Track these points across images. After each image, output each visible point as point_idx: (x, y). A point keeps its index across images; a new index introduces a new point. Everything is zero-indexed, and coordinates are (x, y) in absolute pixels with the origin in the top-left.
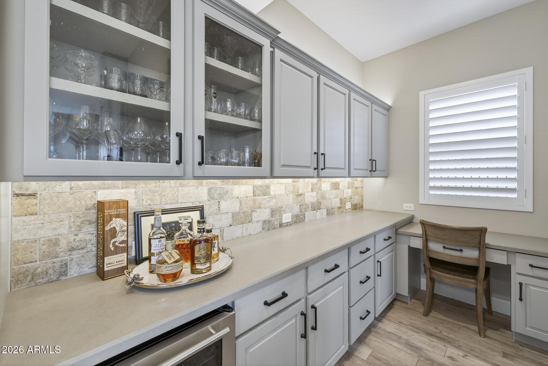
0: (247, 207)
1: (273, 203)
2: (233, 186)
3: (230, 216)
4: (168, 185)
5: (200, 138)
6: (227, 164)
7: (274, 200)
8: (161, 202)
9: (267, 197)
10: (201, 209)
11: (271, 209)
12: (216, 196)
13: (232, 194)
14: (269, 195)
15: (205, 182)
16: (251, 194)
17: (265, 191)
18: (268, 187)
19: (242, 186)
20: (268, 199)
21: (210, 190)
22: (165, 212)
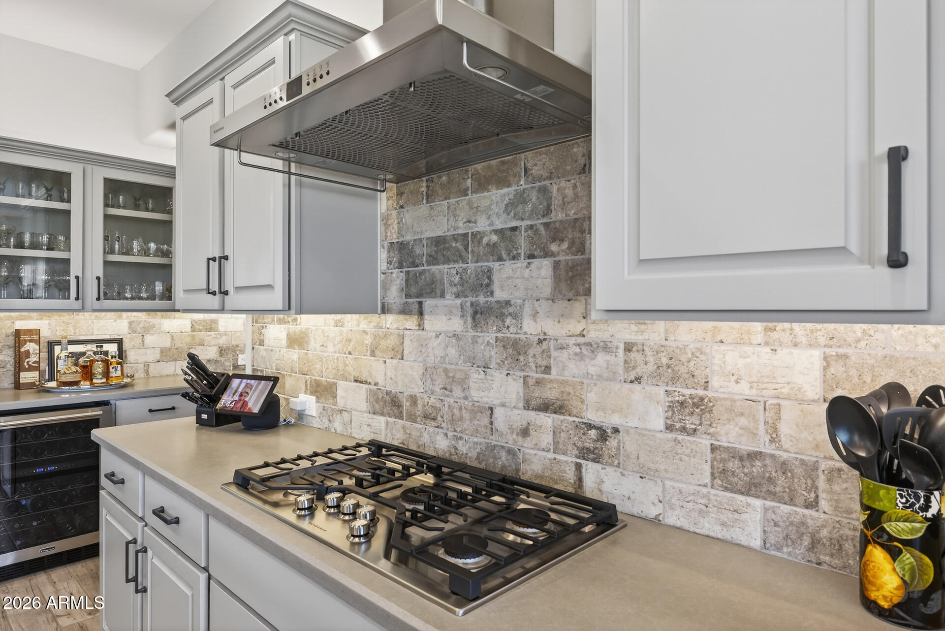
0: (182, 344)
1: (223, 341)
2: (162, 320)
3: (158, 351)
4: (82, 317)
5: (98, 278)
6: (132, 298)
7: (224, 338)
8: (75, 333)
9: (212, 333)
10: (120, 342)
11: (219, 347)
12: (139, 330)
13: (160, 328)
14: (217, 331)
15: (124, 314)
16: (189, 329)
17: (211, 327)
18: (215, 322)
19: (175, 320)
20: (215, 336)
21: (130, 323)
22: (71, 342)
